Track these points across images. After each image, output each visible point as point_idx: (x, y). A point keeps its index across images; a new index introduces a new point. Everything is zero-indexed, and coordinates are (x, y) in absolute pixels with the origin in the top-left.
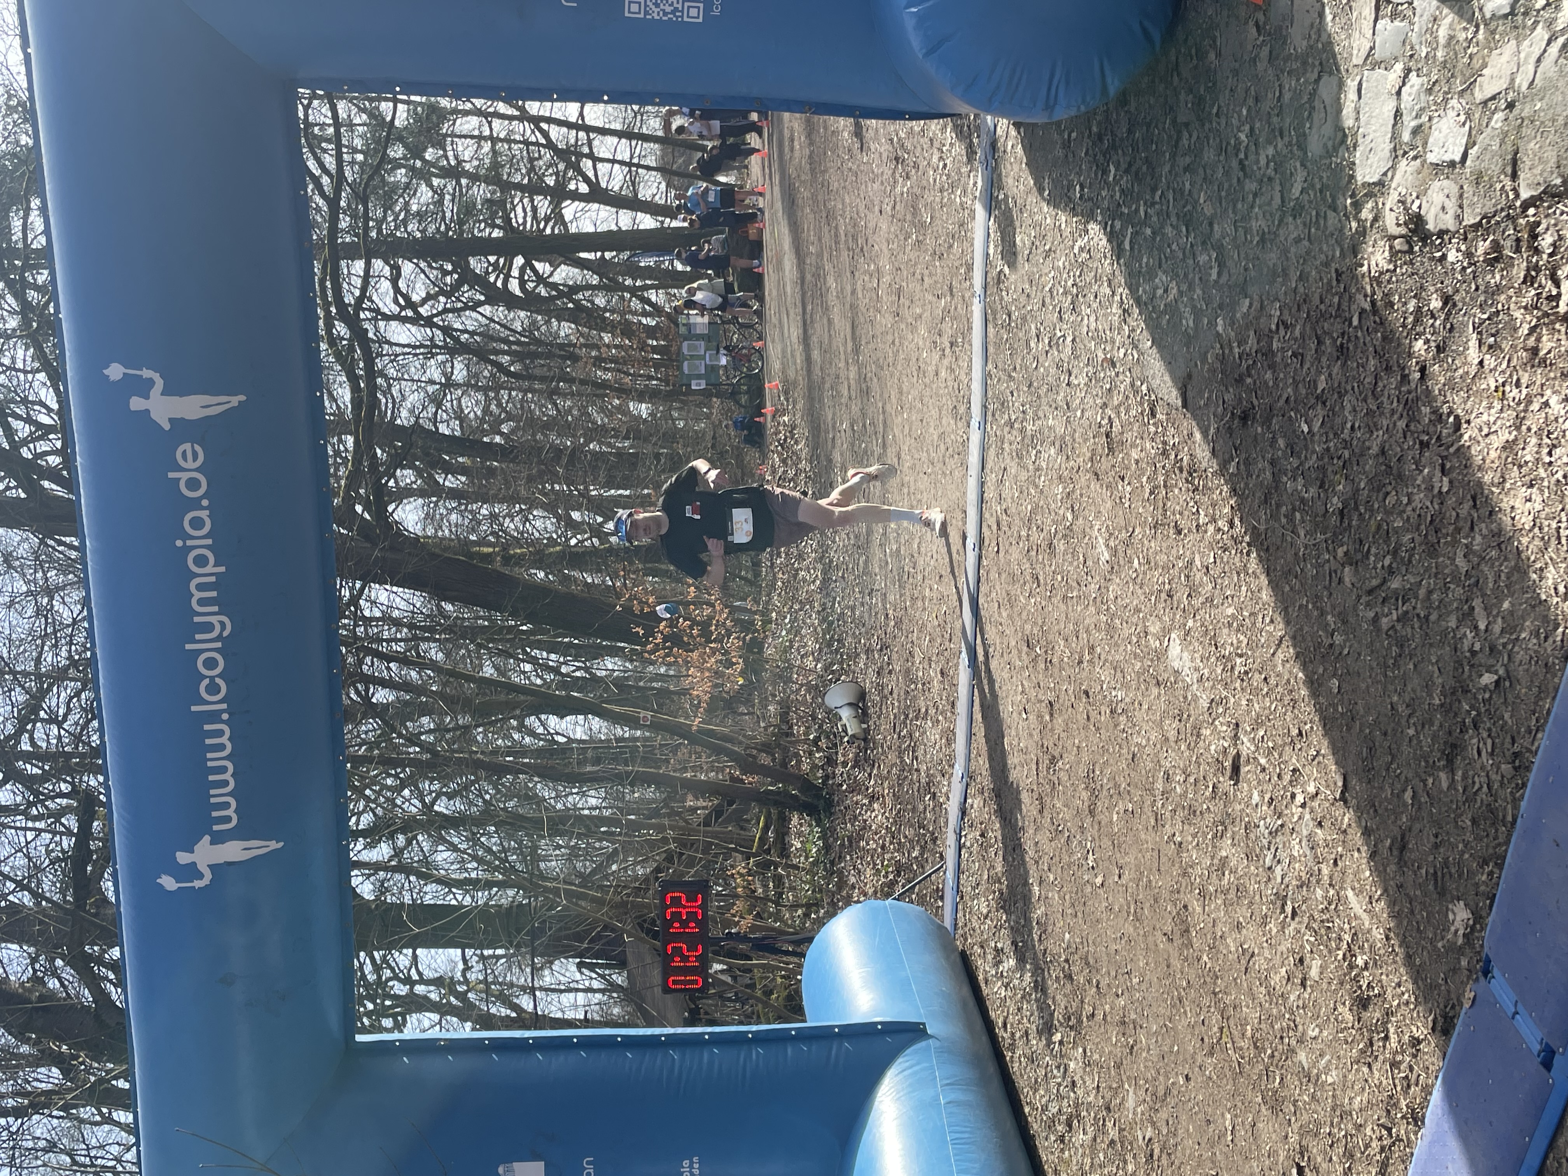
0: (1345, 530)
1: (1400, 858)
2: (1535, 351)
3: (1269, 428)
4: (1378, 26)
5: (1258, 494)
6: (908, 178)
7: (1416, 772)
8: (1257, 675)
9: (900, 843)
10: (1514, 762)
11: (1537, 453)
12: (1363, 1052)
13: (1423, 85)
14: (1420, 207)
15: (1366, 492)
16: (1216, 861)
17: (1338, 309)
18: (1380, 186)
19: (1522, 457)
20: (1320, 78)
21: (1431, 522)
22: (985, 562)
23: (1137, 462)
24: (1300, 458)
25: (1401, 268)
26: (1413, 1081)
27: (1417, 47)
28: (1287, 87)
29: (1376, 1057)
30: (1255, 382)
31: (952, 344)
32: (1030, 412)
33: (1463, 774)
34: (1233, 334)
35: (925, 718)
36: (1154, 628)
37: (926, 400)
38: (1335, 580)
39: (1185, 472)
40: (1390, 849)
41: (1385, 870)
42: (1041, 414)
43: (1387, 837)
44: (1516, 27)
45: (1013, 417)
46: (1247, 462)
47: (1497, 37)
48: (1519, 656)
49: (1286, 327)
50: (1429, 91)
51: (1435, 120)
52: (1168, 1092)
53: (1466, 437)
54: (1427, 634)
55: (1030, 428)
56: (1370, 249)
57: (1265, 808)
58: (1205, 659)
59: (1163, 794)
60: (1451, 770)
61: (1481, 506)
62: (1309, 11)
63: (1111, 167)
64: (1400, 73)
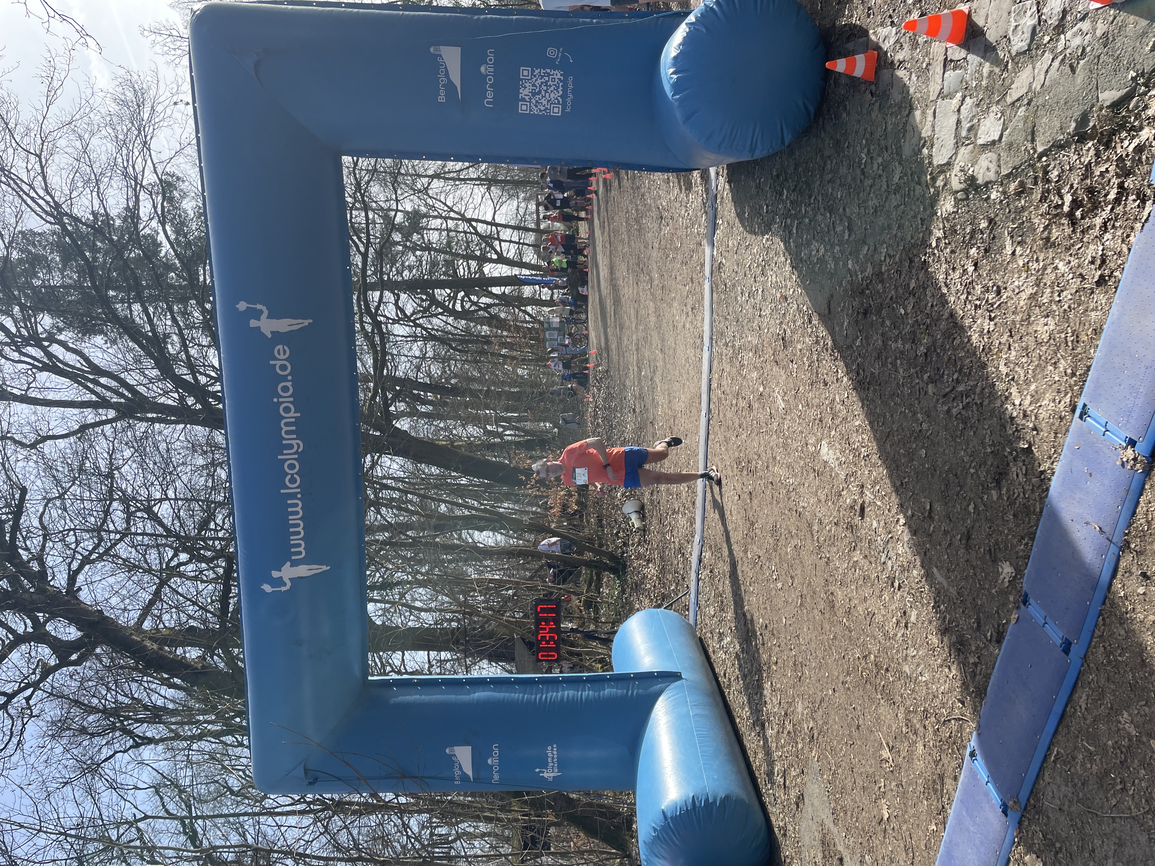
0: (928, 364)
1: (967, 544)
2: (1048, 239)
3: (880, 316)
4: (945, 75)
5: (874, 354)
6: (668, 225)
7: (976, 494)
8: (874, 456)
9: (664, 583)
10: (1040, 476)
11: (1051, 297)
12: (944, 660)
13: (974, 103)
14: (973, 171)
15: (941, 340)
16: (851, 564)
17: (923, 240)
18: (949, 164)
19: (1041, 301)
20: (910, 113)
21: (983, 350)
22: (711, 422)
23: (801, 350)
24: (899, 329)
25: (961, 209)
26: (978, 672)
27: (970, 82)
28: (890, 123)
29: (953, 662)
30: (871, 292)
31: (692, 309)
32: (738, 336)
33: (1007, 489)
34: (858, 267)
35: (678, 513)
36: (812, 440)
37: (677, 342)
38: (922, 393)
40: (960, 540)
41: (957, 553)
42: (744, 335)
43: (958, 534)
44: (1032, 57)
45: (728, 341)
46: (867, 338)
47: (1019, 65)
49: (890, 257)
50: (978, 105)
51: (982, 121)
52: (822, 700)
53: (1004, 297)
54: (982, 413)
55: (737, 344)
56: (942, 202)
57: (880, 529)
58: (842, 452)
59: (818, 532)
60: (999, 488)
61: (1015, 334)
62: (902, 78)
63: (785, 191)
64: (959, 98)
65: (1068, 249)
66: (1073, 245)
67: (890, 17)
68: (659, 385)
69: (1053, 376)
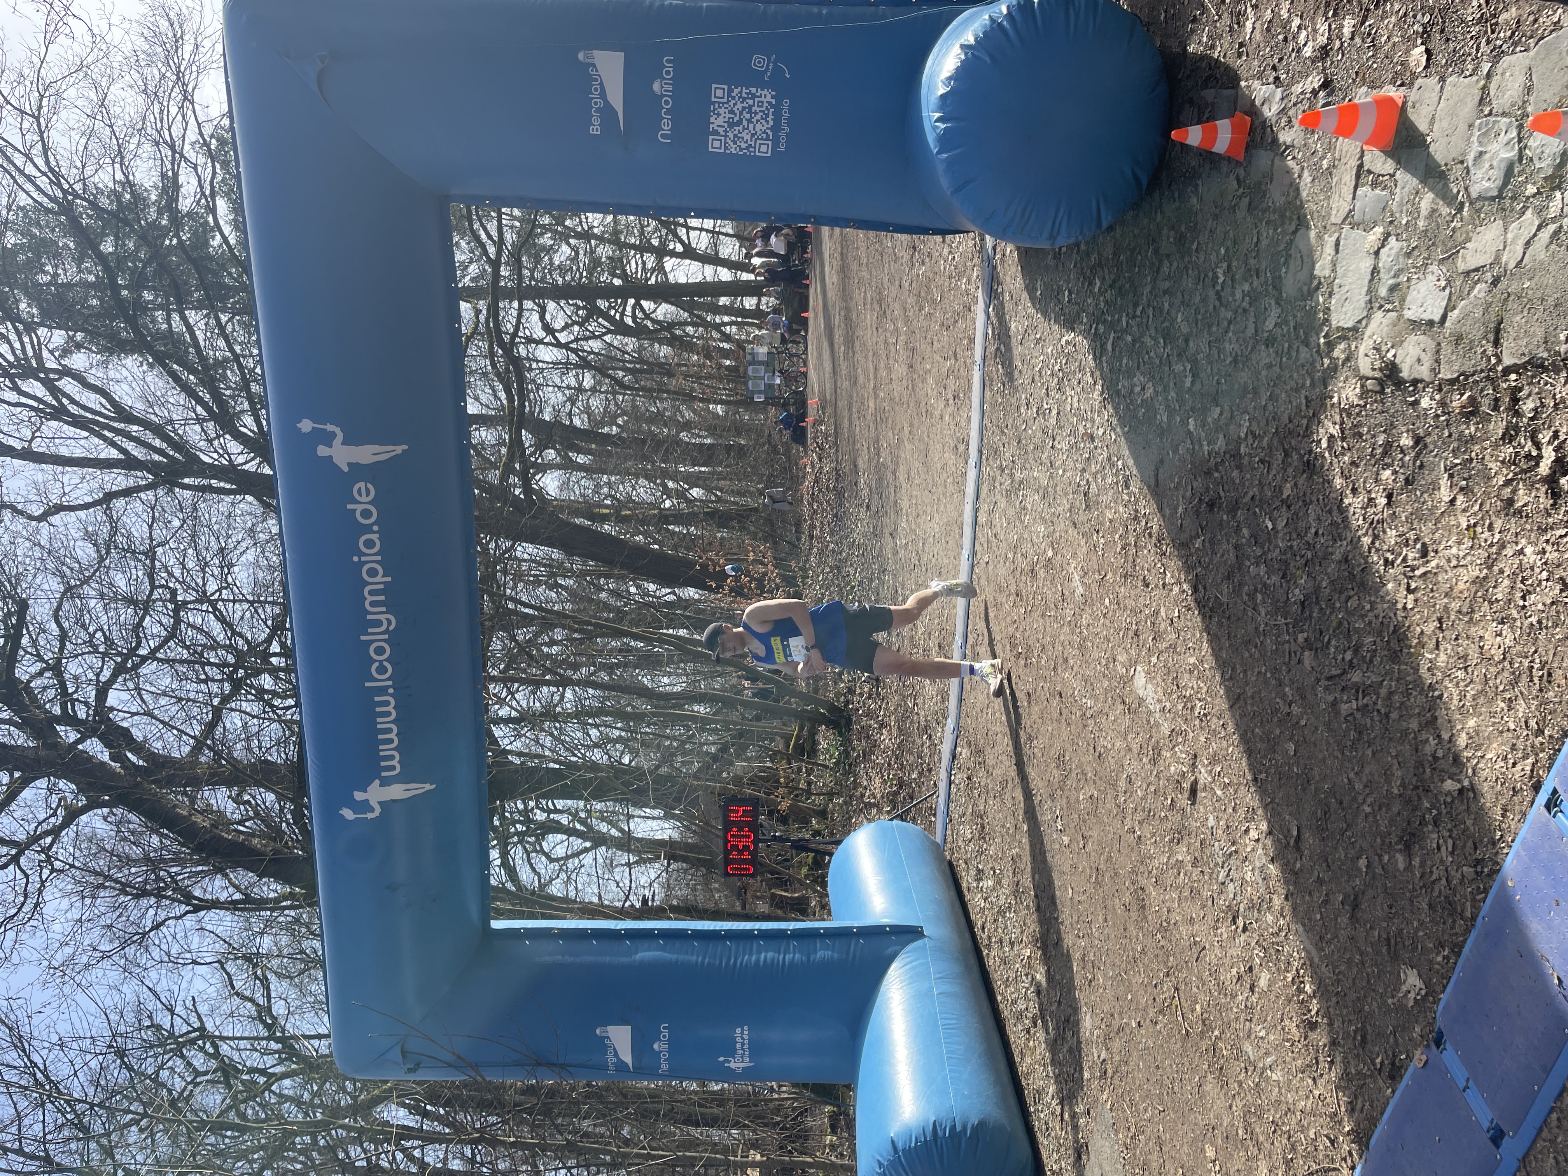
0: (1306, 619)
1: (1352, 913)
2: (1510, 502)
3: (1234, 516)
4: (1359, 192)
5: (1221, 570)
6: (923, 263)
7: (1372, 846)
8: (1215, 720)
9: (902, 765)
10: (1475, 866)
11: (1509, 593)
12: (1308, 1065)
13: (1402, 249)
14: (1395, 356)
15: (1328, 591)
16: (1172, 861)
17: (1307, 430)
18: (1354, 332)
19: (1493, 594)
20: (1297, 230)
21: (1394, 631)
22: (976, 570)
23: (1111, 521)
24: (1263, 548)
25: (1372, 405)
27: (1398, 215)
28: (1265, 235)
29: (1322, 1075)
30: (1222, 477)
31: (955, 397)
32: (1019, 463)
33: (1421, 862)
34: (1203, 434)
36: (1122, 658)
37: (932, 436)
38: (1295, 659)
40: (1342, 903)
41: (1336, 919)
42: (1027, 466)
43: (1339, 892)
44: (1503, 210)
45: (1004, 464)
46: (1212, 542)
47: (1482, 215)
48: (1485, 773)
49: (1255, 437)
50: (1408, 255)
51: (1414, 282)
53: (1433, 564)
54: (1387, 729)
55: (1018, 474)
56: (1341, 384)
57: (1220, 832)
58: (1168, 694)
59: (1125, 792)
60: (1409, 856)
61: (1447, 629)
62: (1289, 172)
63: (1097, 281)
64: (1379, 236)
65: (1542, 530)
66: (1552, 529)
67: (1274, 68)
68: (904, 485)
69: (1505, 719)
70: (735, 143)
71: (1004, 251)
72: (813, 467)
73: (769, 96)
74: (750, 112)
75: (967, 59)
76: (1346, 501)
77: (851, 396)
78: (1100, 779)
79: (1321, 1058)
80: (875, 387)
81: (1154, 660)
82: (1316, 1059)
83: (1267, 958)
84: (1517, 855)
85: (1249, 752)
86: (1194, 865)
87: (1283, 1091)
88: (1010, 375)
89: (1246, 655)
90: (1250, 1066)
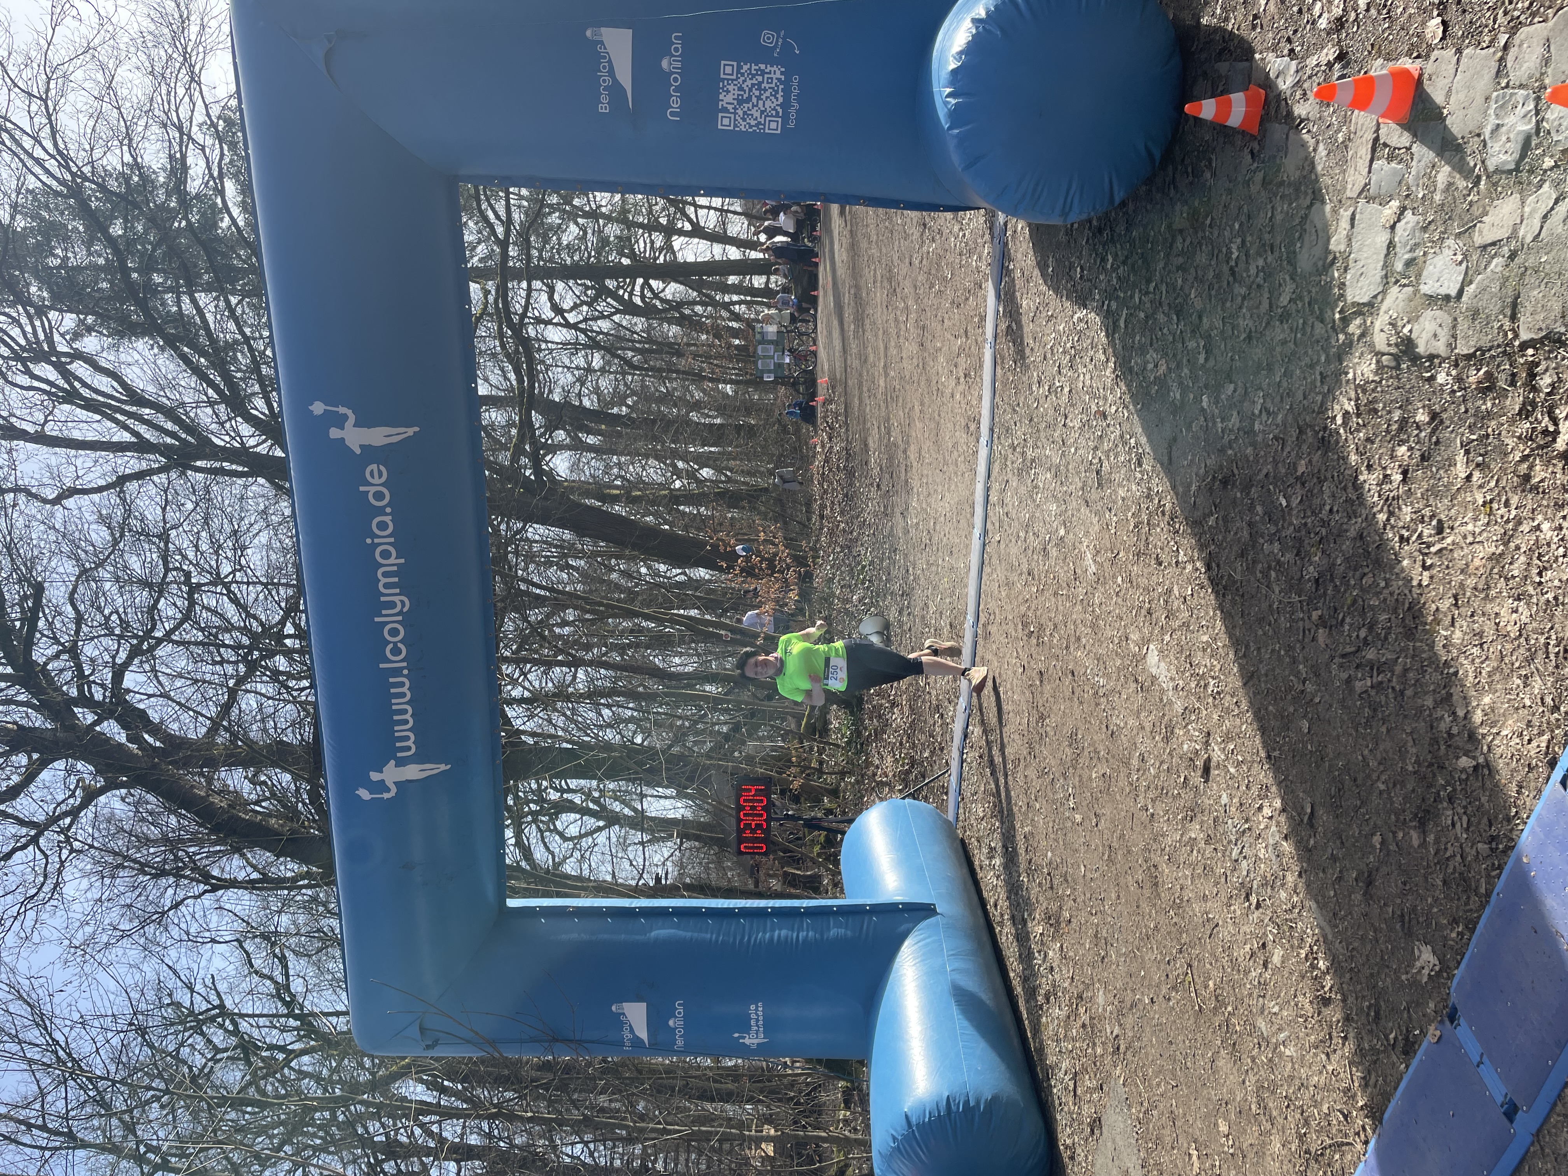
0: (1320, 597)
1: (1366, 890)
2: (1527, 478)
3: (1248, 494)
4: (1374, 166)
5: (1235, 548)
6: (933, 241)
7: (1386, 823)
8: (1228, 698)
10: (1490, 843)
11: (1526, 570)
12: (1321, 1041)
13: (1418, 223)
14: (1411, 331)
15: (1342, 568)
16: (1185, 839)
17: (1321, 406)
18: (1369, 307)
19: (1509, 571)
20: (1312, 204)
21: (1409, 609)
22: (988, 550)
23: (1123, 499)
24: (1277, 525)
25: (1387, 381)
27: (1414, 189)
28: (1279, 210)
29: (1335, 1051)
30: (1236, 455)
31: (966, 376)
33: (1436, 839)
34: (1217, 411)
36: (1135, 636)
37: (942, 415)
38: (1309, 636)
39: (1167, 516)
40: (1356, 880)
41: (1350, 896)
42: (1039, 444)
43: (1353, 869)
44: (1521, 184)
45: (1016, 443)
46: (1226, 520)
47: (1499, 189)
48: (1500, 750)
49: (1269, 413)
50: (1425, 229)
51: (1430, 256)
52: (1134, 1004)
53: (1449, 540)
54: (1401, 706)
55: (1030, 453)
56: (1356, 360)
57: (1233, 809)
58: (1180, 672)
59: (1138, 770)
60: (1423, 832)
61: (1463, 605)
62: (1304, 145)
63: (1110, 257)
64: (1395, 209)
65: (1559, 506)
67: (1289, 40)
68: (915, 464)
69: (1521, 695)
70: (744, 120)
71: (1016, 227)
72: (823, 446)
73: (778, 72)
74: (759, 89)
75: (978, 33)
76: (1361, 478)
77: (861, 375)
78: (1113, 757)
79: (1334, 1034)
80: (885, 365)
81: (1167, 638)
82: (1330, 1034)
83: (1280, 935)
84: (1533, 832)
85: (1263, 730)
86: (1207, 842)
87: (1296, 1066)
88: (1020, 354)
89: (1260, 632)
90: (1263, 1041)
